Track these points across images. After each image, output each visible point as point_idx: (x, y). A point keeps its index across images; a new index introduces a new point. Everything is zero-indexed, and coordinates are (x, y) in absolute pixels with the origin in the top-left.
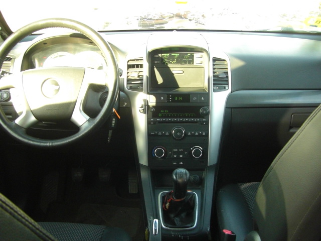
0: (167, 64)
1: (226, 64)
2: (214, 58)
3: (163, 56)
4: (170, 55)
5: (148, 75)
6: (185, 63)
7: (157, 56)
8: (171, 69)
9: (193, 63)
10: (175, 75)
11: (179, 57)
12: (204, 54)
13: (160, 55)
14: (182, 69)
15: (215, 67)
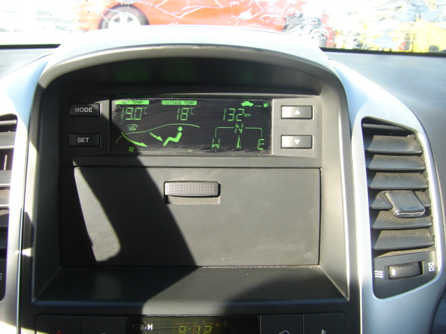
0: (137, 152)
1: (411, 149)
2: (366, 120)
3: (120, 108)
4: (155, 108)
5: (30, 210)
6: (228, 144)
7: (90, 110)
8: (157, 176)
9: (267, 146)
10: (175, 206)
11: (196, 115)
12: (320, 103)
13: (103, 107)
14: (213, 175)
15: (373, 166)
